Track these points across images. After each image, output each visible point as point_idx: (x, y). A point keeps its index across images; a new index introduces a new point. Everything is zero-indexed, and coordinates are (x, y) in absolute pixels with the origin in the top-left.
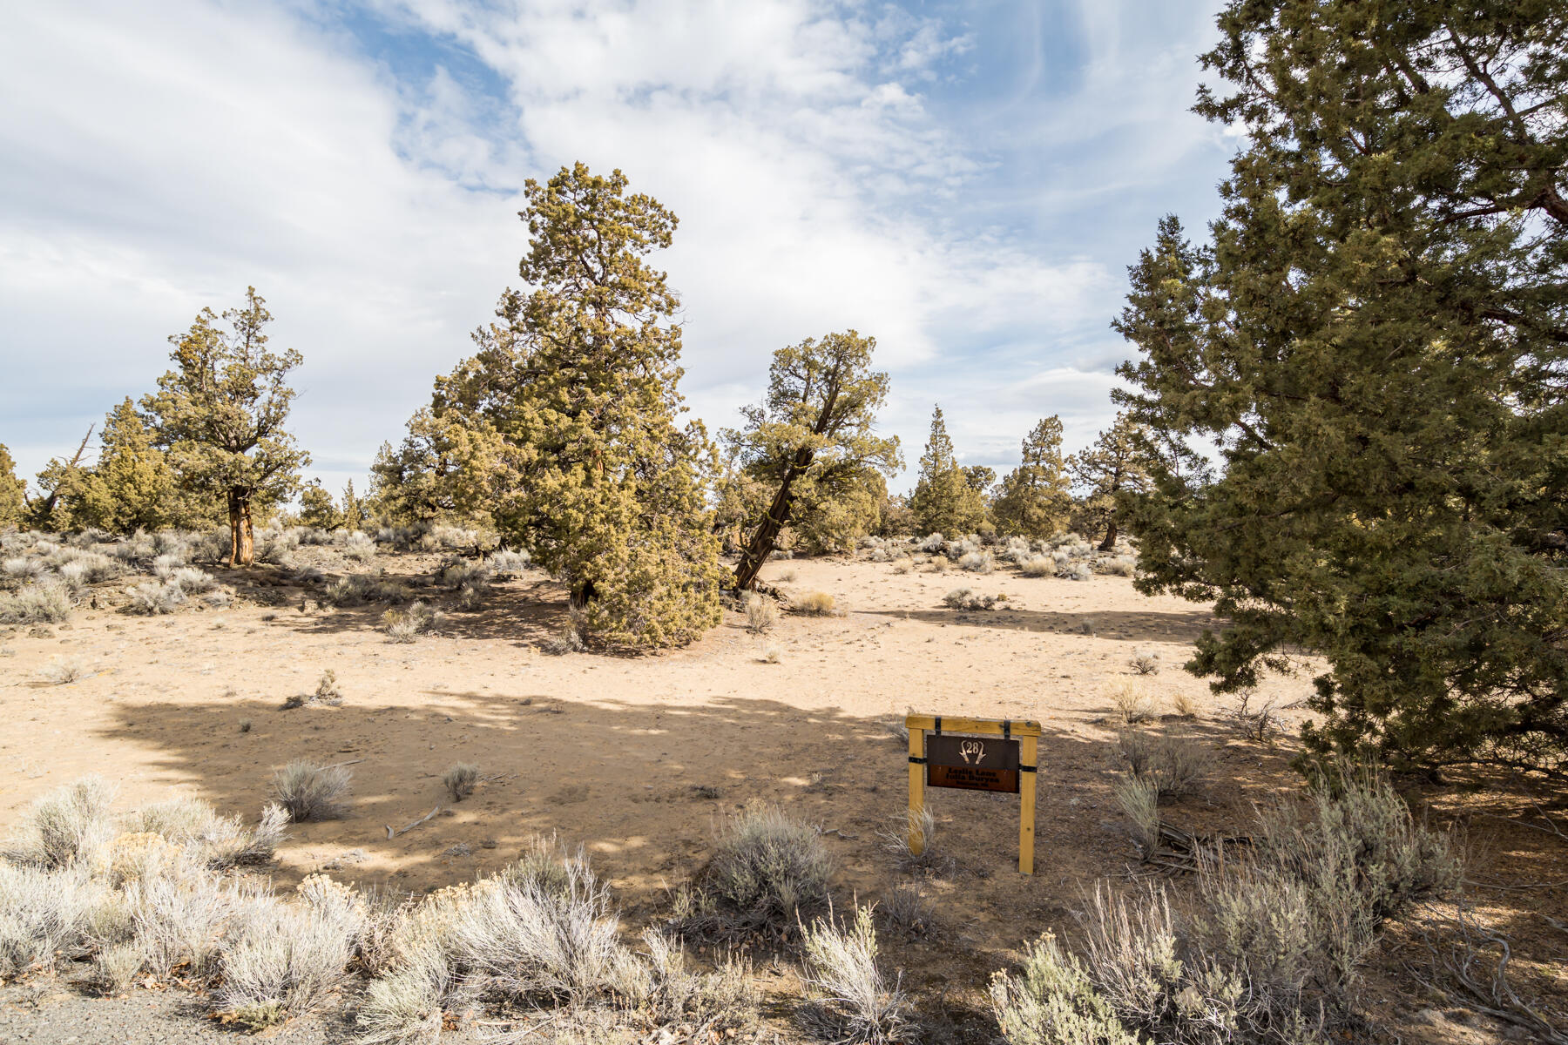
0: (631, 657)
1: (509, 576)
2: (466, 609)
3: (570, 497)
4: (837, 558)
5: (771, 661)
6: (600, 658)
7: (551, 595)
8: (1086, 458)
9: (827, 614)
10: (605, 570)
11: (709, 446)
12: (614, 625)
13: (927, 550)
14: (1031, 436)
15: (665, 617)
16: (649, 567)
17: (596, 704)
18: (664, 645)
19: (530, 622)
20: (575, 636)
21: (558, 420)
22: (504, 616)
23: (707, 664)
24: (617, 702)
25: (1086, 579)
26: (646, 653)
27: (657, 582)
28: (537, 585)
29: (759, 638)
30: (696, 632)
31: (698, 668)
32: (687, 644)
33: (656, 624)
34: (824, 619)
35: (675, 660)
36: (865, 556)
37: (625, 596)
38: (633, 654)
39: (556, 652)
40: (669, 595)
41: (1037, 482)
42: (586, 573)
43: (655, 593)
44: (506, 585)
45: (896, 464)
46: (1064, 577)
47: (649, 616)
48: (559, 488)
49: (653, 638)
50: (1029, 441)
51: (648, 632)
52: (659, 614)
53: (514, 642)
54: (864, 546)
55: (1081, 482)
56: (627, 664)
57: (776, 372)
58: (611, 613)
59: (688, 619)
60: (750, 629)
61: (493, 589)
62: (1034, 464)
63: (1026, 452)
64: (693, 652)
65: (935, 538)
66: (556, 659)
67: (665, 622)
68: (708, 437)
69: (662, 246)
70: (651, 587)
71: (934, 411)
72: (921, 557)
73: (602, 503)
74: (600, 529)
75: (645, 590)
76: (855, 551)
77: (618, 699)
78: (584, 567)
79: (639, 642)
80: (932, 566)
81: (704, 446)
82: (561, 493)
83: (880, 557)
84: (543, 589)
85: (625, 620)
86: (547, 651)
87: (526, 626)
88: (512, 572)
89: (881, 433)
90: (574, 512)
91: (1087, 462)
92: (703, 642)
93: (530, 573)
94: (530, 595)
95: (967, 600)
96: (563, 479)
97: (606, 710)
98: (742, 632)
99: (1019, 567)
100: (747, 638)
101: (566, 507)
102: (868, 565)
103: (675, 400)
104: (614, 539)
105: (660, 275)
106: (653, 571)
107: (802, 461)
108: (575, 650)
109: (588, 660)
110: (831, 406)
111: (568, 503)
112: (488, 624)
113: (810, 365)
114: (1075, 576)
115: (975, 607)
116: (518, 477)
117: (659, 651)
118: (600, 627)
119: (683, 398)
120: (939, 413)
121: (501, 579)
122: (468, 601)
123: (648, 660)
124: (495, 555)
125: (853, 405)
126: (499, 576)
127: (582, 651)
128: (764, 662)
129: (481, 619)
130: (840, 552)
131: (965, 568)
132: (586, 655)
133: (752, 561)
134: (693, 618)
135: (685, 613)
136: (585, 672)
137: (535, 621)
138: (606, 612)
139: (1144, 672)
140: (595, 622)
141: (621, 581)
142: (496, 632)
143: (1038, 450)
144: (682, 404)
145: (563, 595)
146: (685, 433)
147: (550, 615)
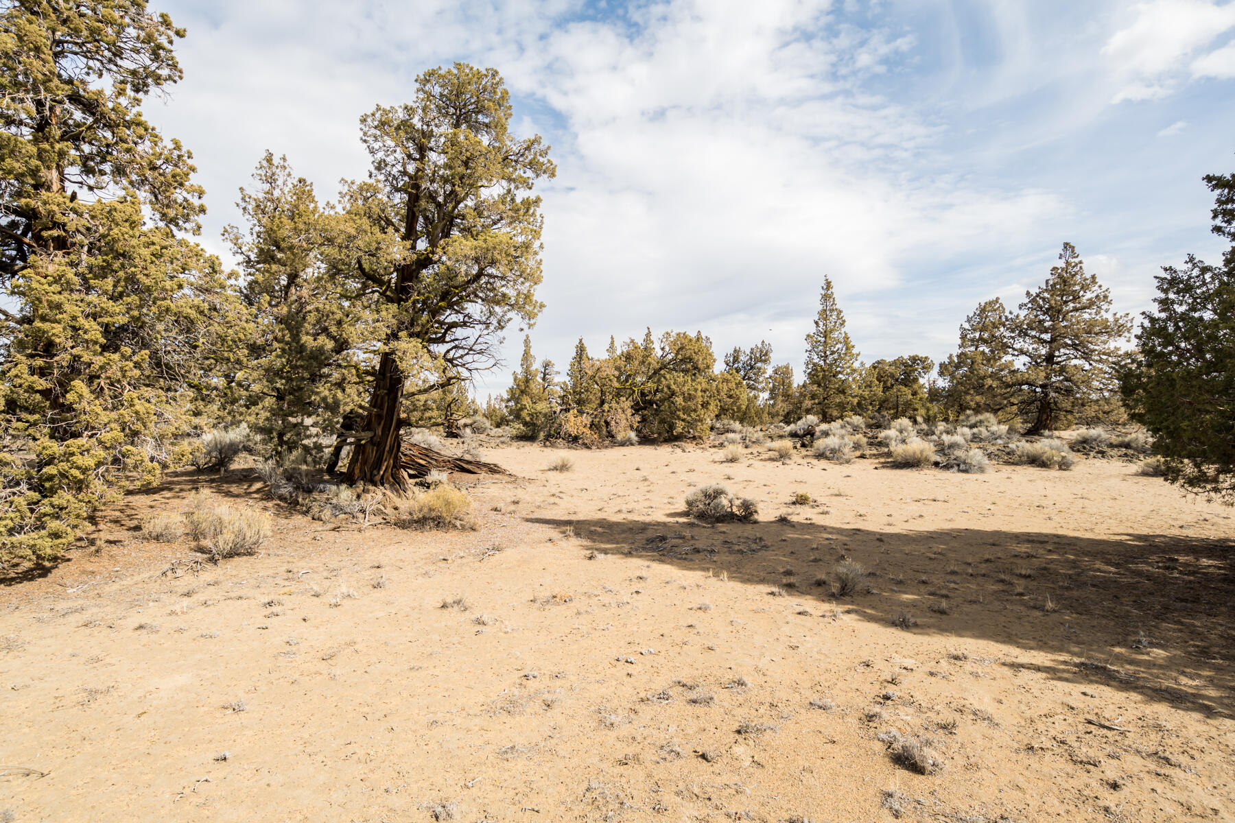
13: (794, 435)
14: (969, 320)
25: (981, 470)
46: (947, 467)
50: (967, 326)
62: (973, 349)
63: (963, 337)
65: (807, 421)
71: (823, 283)
76: (705, 437)
80: (775, 453)
99: (889, 455)
114: (963, 467)
120: (828, 285)
130: (688, 438)
131: (820, 456)
143: (977, 334)
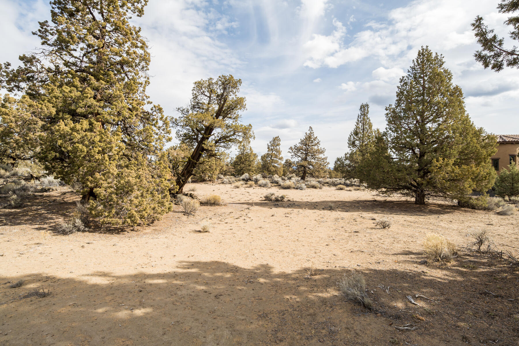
0: (118, 233)
1: (49, 189)
2: (10, 207)
3: (77, 136)
4: (209, 183)
5: (205, 231)
6: (97, 235)
7: (72, 198)
8: (296, 148)
9: (218, 205)
10: (101, 181)
11: (164, 119)
12: (106, 214)
13: (243, 180)
14: (270, 143)
15: (141, 208)
16: (130, 179)
17: (85, 278)
18: (139, 225)
19: (53, 213)
20: (78, 222)
21: (70, 92)
22: (37, 210)
23: (166, 235)
24: (104, 275)
25: (305, 189)
26: (128, 230)
27: (135, 187)
28: (64, 193)
29: (191, 218)
30: (159, 216)
31: (162, 238)
32: (152, 222)
33: (134, 213)
34: (217, 207)
35: (146, 233)
36: (220, 182)
37: (114, 196)
38: (119, 231)
39: (64, 233)
40: (142, 196)
41: (272, 158)
42: (89, 183)
43: (134, 194)
44: (45, 194)
45: (251, 137)
46: (297, 189)
47: (130, 208)
48: (70, 131)
49: (132, 221)
50: (270, 144)
51: (129, 218)
52: (137, 207)
53: (37, 226)
54: (219, 178)
55: (294, 156)
56: (115, 238)
57: (195, 92)
58: (105, 206)
59: (154, 209)
60: (185, 213)
61: (35, 196)
62: (271, 152)
63: (268, 148)
64: (157, 228)
65: (246, 175)
66: (64, 237)
67: (139, 212)
68: (164, 114)
69: (138, 16)
70: (131, 191)
72: (242, 182)
73: (100, 141)
74: (98, 157)
75: (127, 193)
76: (216, 180)
77: (106, 270)
78: (88, 180)
79: (124, 223)
80: (248, 185)
81: (161, 119)
82: (71, 134)
83: (226, 182)
84: (68, 195)
85: (114, 211)
86: (59, 232)
87: (49, 216)
88: (51, 187)
89: (243, 122)
90: (80, 146)
91: (296, 150)
92: (161, 222)
93: (62, 188)
94: (58, 198)
95: (273, 198)
96: (72, 125)
97: (94, 286)
98: (181, 215)
99: (280, 185)
100: (184, 218)
101: (75, 143)
102: (222, 185)
103: (145, 98)
104: (107, 163)
105: (137, 29)
106: (133, 181)
107: (208, 133)
108: (79, 230)
109: (89, 237)
110: (222, 108)
111: (75, 140)
112: (22, 216)
113: (211, 91)
114: (301, 189)
115: (277, 200)
116: (40, 123)
117: (136, 228)
118: (98, 215)
119: (149, 97)
121: (44, 190)
122: (13, 202)
123: (129, 235)
124: (42, 179)
125: (231, 108)
126: (42, 189)
127: (84, 231)
128: (200, 231)
129: (19, 213)
130: (210, 180)
131: (260, 186)
132: (87, 234)
133: (182, 180)
134: (157, 208)
135: (152, 206)
136: (83, 247)
137: (57, 213)
138: (102, 206)
139: (384, 227)
140: (93, 212)
141: (111, 187)
142: (26, 220)
143: (273, 147)
144: (148, 100)
145: (78, 198)
146: (150, 111)
147: (67, 209)
